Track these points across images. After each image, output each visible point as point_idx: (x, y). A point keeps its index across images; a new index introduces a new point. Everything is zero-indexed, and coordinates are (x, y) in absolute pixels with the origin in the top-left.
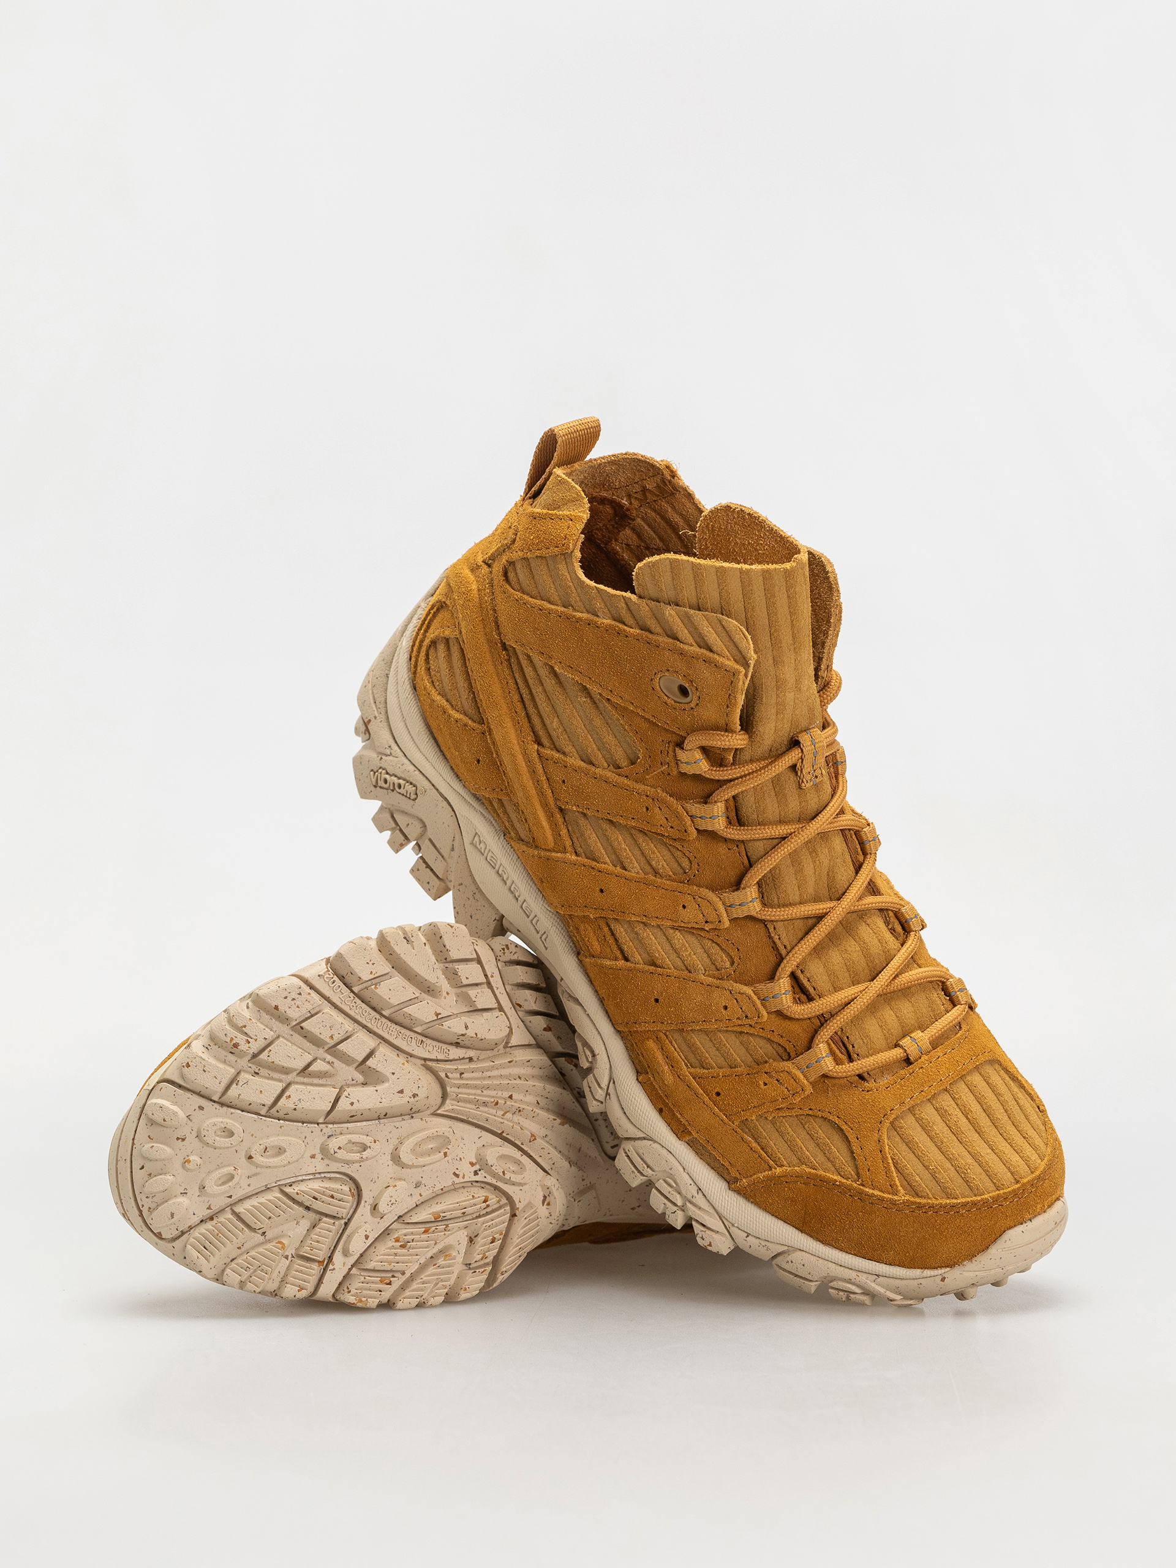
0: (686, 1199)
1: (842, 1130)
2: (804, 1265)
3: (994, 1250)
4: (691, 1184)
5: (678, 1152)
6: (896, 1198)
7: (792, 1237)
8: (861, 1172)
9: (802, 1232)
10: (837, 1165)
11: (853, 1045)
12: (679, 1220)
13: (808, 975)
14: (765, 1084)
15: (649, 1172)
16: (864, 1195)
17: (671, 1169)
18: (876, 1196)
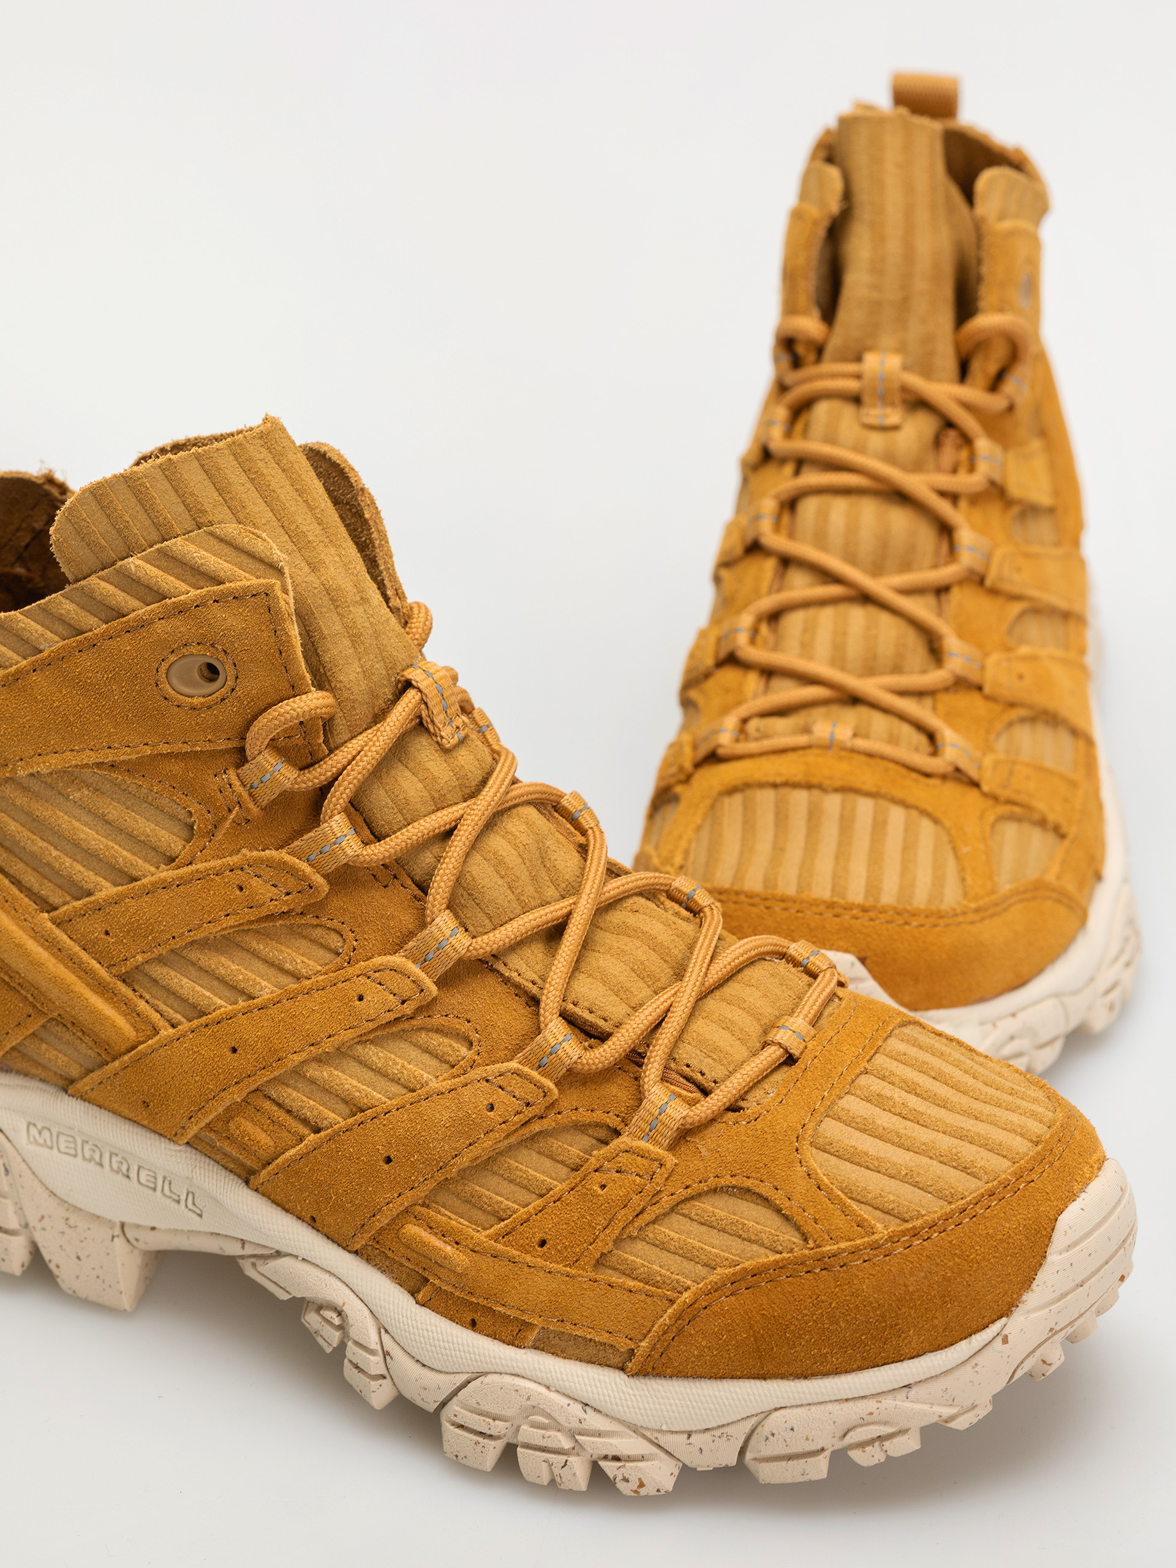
0: (572, 1434)
1: (748, 1190)
2: (792, 1429)
3: (1054, 1257)
4: (569, 1405)
5: (526, 1365)
6: (876, 1237)
7: (754, 1395)
8: (805, 1229)
9: (765, 1379)
10: (765, 1242)
11: (701, 1072)
12: (578, 1473)
13: (586, 1004)
14: (603, 1187)
15: (498, 1427)
16: (826, 1259)
17: (528, 1399)
18: (844, 1250)
